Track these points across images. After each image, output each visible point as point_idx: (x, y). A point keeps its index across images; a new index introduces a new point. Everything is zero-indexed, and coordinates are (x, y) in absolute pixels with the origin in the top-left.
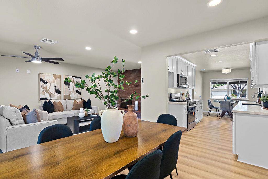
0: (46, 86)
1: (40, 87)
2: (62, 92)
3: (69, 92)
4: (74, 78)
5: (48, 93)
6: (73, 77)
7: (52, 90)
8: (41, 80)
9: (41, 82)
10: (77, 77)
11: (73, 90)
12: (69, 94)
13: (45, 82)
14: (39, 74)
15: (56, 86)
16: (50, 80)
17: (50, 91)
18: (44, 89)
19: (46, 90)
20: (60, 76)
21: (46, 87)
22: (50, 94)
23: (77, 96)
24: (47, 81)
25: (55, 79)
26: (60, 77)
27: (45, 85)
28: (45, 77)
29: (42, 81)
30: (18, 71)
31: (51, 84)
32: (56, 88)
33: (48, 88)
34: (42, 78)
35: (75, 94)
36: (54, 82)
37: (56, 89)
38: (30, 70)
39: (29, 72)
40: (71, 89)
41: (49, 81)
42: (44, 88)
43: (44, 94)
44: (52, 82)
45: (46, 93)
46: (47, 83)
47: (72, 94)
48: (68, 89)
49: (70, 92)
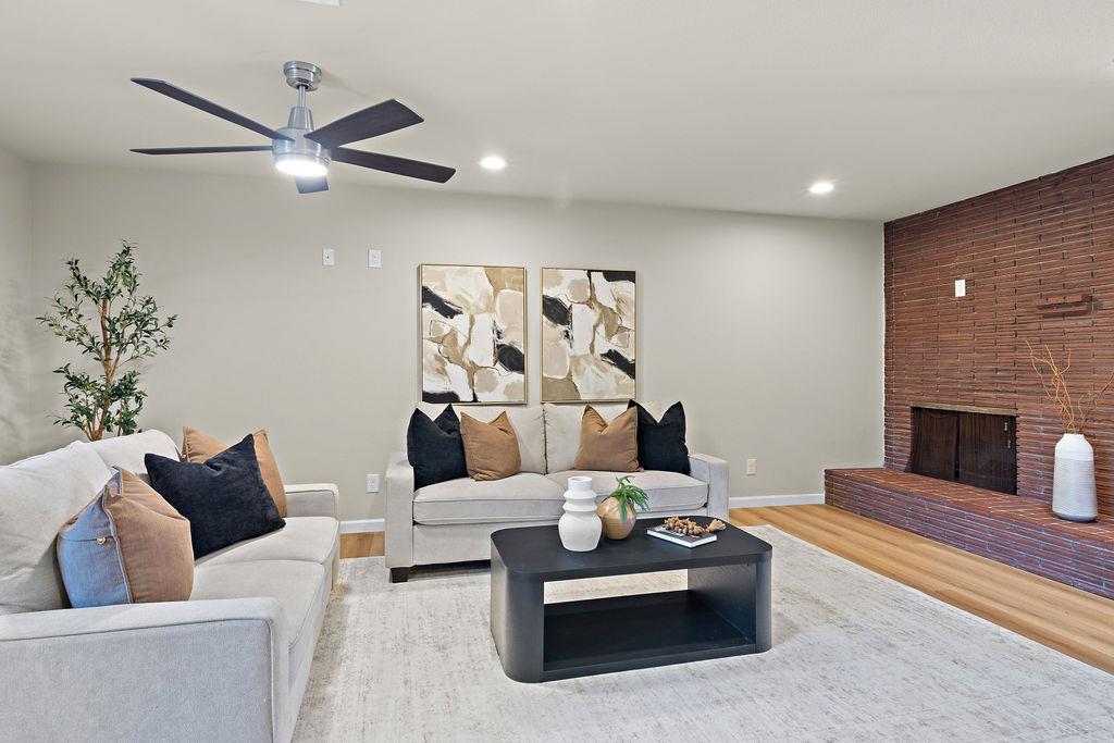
0: (452, 330)
1: (426, 334)
2: (531, 363)
3: (568, 364)
4: (598, 278)
5: (463, 365)
6: (589, 276)
7: (482, 353)
8: (428, 296)
9: (429, 309)
10: (611, 276)
11: (592, 351)
12: (570, 374)
13: (448, 311)
14: (419, 270)
15: (501, 326)
16: (470, 300)
17: (471, 355)
18: (442, 348)
19: (452, 352)
20: (523, 271)
21: (453, 334)
22: (472, 369)
23: (613, 385)
24: (455, 303)
25: (496, 291)
26: (520, 279)
27: (447, 324)
28: (444, 284)
29: (433, 306)
30: (331, 262)
31: (475, 317)
32: (501, 342)
33: (461, 341)
34: (431, 288)
35: (604, 370)
36: (490, 308)
37: (499, 346)
38: (379, 252)
39: (376, 258)
40: (581, 348)
41: (465, 301)
42: (440, 341)
43: (443, 372)
44: (482, 305)
45: (449, 367)
46: (456, 313)
47: (588, 369)
48: (564, 342)
49: (576, 360)
